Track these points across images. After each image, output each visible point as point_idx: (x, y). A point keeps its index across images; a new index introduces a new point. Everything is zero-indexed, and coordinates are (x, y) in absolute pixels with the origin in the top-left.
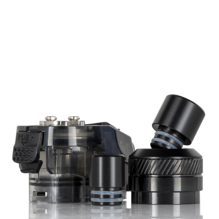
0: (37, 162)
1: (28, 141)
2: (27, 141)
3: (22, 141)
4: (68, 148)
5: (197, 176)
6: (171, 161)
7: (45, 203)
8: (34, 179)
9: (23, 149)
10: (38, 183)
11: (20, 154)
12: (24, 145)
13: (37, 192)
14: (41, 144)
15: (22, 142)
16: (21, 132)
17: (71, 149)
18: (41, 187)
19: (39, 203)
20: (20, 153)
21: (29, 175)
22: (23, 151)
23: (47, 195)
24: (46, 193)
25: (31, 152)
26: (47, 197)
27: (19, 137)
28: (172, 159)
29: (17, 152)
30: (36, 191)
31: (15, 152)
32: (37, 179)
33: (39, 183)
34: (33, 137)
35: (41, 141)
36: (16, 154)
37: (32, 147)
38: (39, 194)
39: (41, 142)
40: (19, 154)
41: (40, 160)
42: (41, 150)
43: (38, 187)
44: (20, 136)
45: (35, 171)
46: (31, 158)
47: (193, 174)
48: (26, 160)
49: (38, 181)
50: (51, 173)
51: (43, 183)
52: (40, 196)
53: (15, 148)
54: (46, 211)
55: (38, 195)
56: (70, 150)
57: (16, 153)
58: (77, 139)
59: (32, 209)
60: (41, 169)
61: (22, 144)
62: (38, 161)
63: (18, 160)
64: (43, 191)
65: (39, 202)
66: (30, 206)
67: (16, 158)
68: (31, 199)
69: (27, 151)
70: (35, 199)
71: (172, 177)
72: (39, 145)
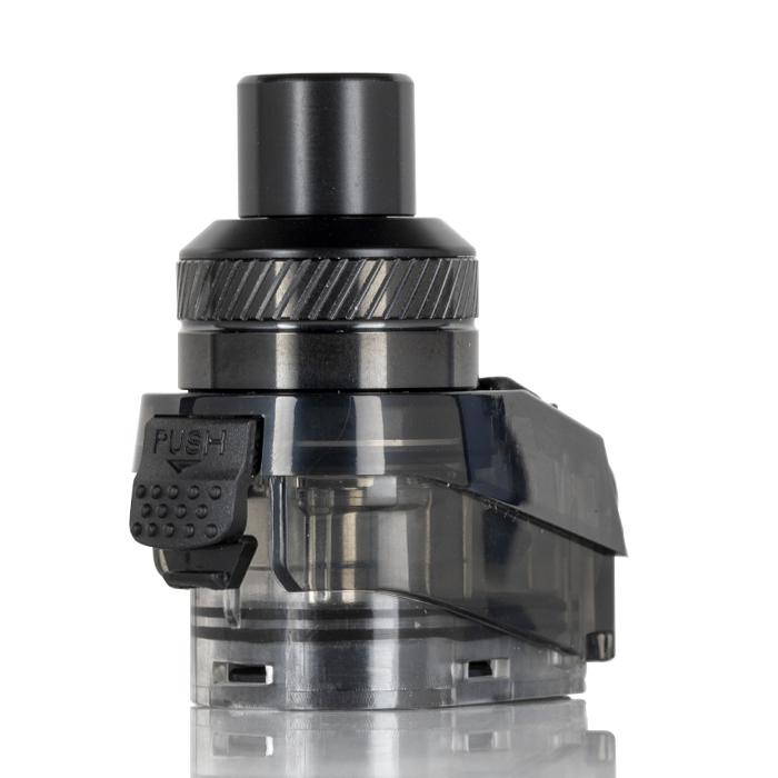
0: (236, 542)
1: (197, 457)
2: (191, 457)
3: (172, 457)
4: (353, 484)
6: (347, 266)
7: (264, 712)
8: (216, 612)
9: (174, 491)
10: (233, 628)
11: (163, 510)
12: (179, 471)
13: (231, 665)
14: (250, 469)
15: (170, 462)
16: (166, 421)
17: (364, 489)
18: (246, 645)
19: (239, 711)
20: (164, 505)
21: (195, 597)
22: (174, 497)
23: (275, 676)
24: (270, 670)
25: (210, 500)
26: (274, 684)
27: (157, 440)
29: (149, 500)
30: (225, 661)
31: (138, 500)
32: (230, 612)
33: (239, 627)
34: (216, 442)
35: (252, 457)
36: (146, 510)
37: (217, 483)
38: (235, 676)
39: (251, 461)
40: (158, 509)
41: (245, 533)
42: (252, 493)
43: (233, 645)
44: (161, 436)
45: (225, 579)
46: (213, 526)
47: (438, 318)
48: (191, 536)
49: (233, 622)
50: (292, 586)
51: (257, 628)
52: (239, 680)
53: (142, 486)
54: (269, 741)
55: (231, 679)
56: (359, 493)
57: (147, 505)
58: (385, 448)
59: (206, 735)
60: (248, 572)
61: (173, 470)
62: (240, 540)
63: (153, 535)
64: (256, 663)
65: (240, 706)
66: (195, 725)
67: (147, 528)
68: (204, 695)
69: (194, 498)
70: (221, 696)
72: (245, 472)
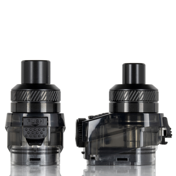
5: (155, 102)
28: (40, 91)
71: (40, 103)
